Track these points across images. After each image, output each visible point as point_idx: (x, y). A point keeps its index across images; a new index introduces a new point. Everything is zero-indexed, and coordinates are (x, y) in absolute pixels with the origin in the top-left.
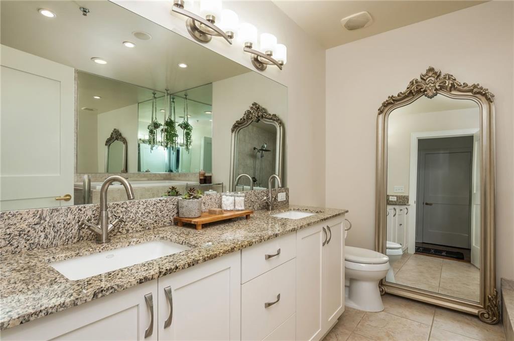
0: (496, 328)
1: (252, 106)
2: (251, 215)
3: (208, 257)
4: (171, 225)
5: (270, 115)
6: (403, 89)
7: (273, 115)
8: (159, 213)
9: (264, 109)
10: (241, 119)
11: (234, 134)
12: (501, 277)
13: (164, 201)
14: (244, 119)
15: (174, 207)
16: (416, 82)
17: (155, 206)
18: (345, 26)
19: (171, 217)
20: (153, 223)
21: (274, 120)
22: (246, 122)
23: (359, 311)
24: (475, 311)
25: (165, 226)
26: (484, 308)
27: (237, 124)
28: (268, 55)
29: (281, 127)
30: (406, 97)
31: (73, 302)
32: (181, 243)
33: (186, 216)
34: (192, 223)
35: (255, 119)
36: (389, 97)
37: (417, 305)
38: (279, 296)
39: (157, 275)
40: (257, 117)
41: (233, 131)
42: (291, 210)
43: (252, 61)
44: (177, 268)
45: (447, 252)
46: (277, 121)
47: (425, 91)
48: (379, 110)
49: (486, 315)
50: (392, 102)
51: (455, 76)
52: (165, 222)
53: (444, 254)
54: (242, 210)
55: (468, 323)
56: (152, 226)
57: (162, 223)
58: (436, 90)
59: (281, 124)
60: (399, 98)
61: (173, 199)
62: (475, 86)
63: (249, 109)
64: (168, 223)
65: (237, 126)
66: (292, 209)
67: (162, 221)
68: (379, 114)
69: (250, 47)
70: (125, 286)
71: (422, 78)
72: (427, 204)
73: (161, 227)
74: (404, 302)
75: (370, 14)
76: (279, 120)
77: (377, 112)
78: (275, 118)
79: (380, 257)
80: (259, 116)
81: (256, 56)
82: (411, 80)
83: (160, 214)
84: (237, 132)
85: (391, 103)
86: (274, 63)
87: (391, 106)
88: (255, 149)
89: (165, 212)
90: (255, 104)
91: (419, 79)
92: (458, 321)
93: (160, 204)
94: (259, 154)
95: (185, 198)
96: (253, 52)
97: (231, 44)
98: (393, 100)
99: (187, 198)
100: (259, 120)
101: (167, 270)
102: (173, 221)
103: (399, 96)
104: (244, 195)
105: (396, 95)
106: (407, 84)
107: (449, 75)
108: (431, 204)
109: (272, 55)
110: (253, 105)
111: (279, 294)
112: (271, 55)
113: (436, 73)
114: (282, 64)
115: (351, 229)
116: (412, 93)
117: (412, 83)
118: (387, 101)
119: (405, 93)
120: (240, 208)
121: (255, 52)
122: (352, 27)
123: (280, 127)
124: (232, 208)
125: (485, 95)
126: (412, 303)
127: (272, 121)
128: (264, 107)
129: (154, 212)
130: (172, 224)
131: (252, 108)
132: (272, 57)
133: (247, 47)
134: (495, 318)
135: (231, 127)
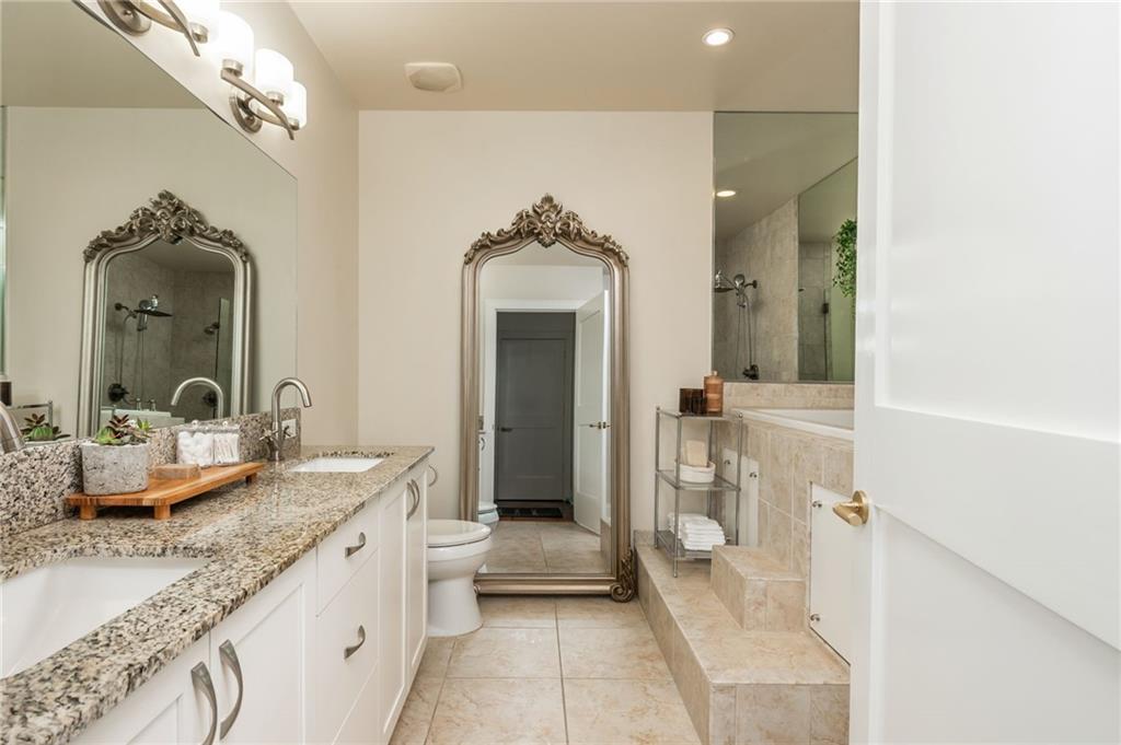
0: (631, 605)
1: (158, 199)
2: (259, 474)
3: (285, 563)
4: (56, 520)
5: (216, 231)
6: (507, 223)
7: (225, 232)
8: (23, 489)
9: (195, 212)
10: (120, 229)
11: (92, 267)
12: (636, 529)
13: (37, 456)
14: (131, 230)
15: (63, 470)
16: (528, 216)
17: (14, 471)
18: (411, 77)
19: (56, 499)
20: (7, 520)
21: (230, 245)
22: (137, 239)
23: (443, 638)
24: (607, 588)
25: (40, 524)
26: (617, 581)
27: (105, 241)
28: (273, 101)
29: (248, 265)
30: (511, 238)
31: (95, 710)
32: (159, 550)
33: (114, 490)
34: (145, 503)
35: (167, 235)
36: (483, 234)
37: (528, 603)
38: (361, 631)
39: (220, 615)
40: (173, 231)
41: (89, 258)
42: (318, 456)
43: (231, 104)
44: (246, 593)
45: (538, 510)
46: (236, 249)
47: (540, 233)
48: (466, 256)
49: (620, 591)
50: (489, 243)
51: (581, 217)
52: (39, 514)
53: (534, 513)
54: (234, 465)
55: (600, 610)
56: (7, 527)
57: (33, 516)
58: (555, 234)
59: (247, 256)
60: (499, 238)
61: (61, 449)
62: (607, 239)
63: (149, 205)
64: (47, 516)
65: (103, 246)
66: (321, 454)
67: (32, 511)
68: (466, 263)
69: (237, 73)
70: (176, 650)
71: (535, 211)
72: (504, 430)
73: (30, 528)
74: (508, 603)
75: (460, 71)
76: (241, 245)
77: (463, 259)
78: (228, 239)
79: (474, 530)
80: (181, 230)
81: (243, 96)
82: (518, 212)
83: (26, 493)
84: (103, 263)
85: (487, 246)
86: (283, 121)
87: (486, 250)
88: (119, 307)
89: (41, 485)
90: (166, 196)
91: (531, 212)
92: (588, 610)
93: (26, 465)
94: (132, 323)
95: (110, 444)
96: (239, 84)
97: (197, 54)
98: (491, 241)
99: (113, 441)
100: (180, 238)
101: (233, 600)
102: (60, 509)
103: (499, 234)
104: (237, 427)
105: (494, 233)
106: (513, 218)
107: (573, 214)
108: (509, 430)
109: (282, 104)
110: (161, 196)
111: (361, 627)
112: (280, 102)
113: (555, 207)
114: (295, 128)
115: (439, 480)
116: (521, 234)
117: (520, 217)
118: (479, 241)
119: (510, 232)
120: (230, 460)
121: (249, 89)
122: (422, 84)
123: (245, 263)
124: (209, 461)
125: (617, 254)
126: (521, 601)
127: (219, 245)
128: (193, 206)
129: (10, 488)
130: (60, 516)
131: (156, 204)
132: (280, 107)
133: (230, 70)
134: (630, 592)
135: (85, 245)
